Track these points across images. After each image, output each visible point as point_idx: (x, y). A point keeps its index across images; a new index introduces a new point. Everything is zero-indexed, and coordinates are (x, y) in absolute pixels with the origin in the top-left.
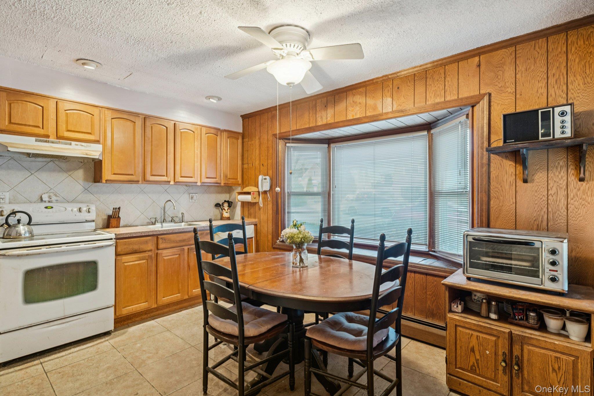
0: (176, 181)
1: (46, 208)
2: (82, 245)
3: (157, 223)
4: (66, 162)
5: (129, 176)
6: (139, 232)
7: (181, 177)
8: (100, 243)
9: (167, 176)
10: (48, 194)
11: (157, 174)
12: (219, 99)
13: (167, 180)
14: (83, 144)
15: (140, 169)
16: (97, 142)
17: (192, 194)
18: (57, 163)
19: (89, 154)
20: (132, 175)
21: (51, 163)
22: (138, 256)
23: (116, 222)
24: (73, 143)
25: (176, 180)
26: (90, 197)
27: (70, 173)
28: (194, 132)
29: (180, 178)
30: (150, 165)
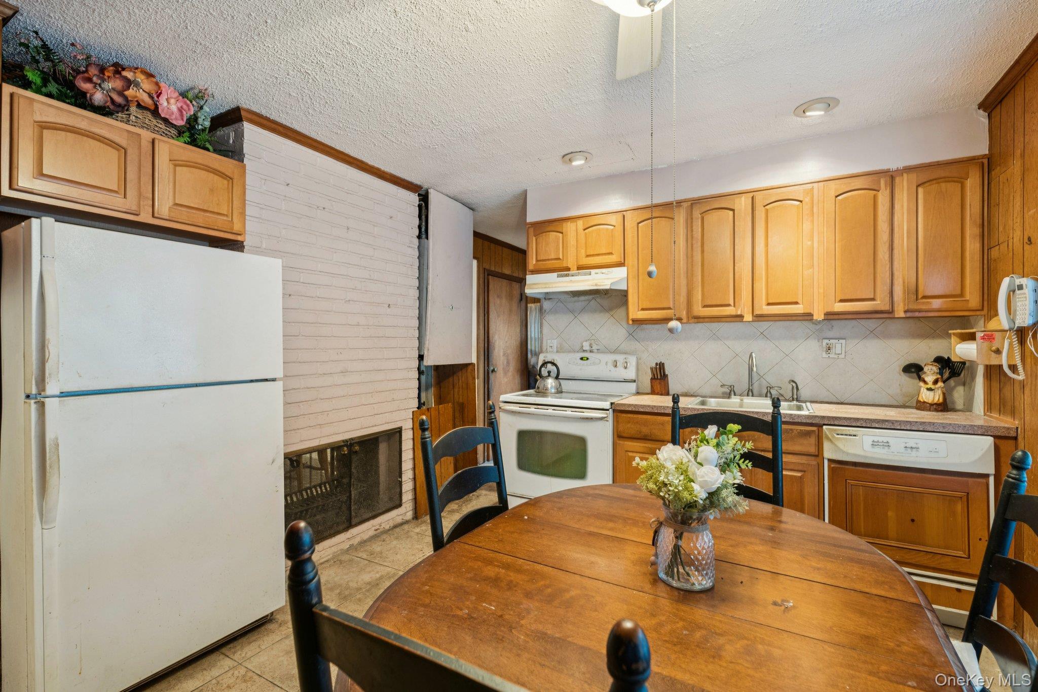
0: (755, 314)
1: (582, 359)
2: (569, 412)
3: (733, 396)
4: (608, 298)
5: (663, 311)
6: (649, 406)
7: (769, 304)
8: (589, 413)
9: (734, 306)
10: (589, 341)
11: (714, 303)
12: (829, 103)
13: (734, 313)
14: (604, 270)
15: (683, 299)
16: (621, 264)
17: (829, 339)
18: (598, 300)
19: (599, 284)
20: (669, 308)
21: (593, 301)
22: (650, 446)
23: (659, 386)
24: (593, 271)
25: (755, 311)
26: (634, 345)
27: (612, 313)
28: (801, 201)
29: (765, 307)
30: (700, 289)
